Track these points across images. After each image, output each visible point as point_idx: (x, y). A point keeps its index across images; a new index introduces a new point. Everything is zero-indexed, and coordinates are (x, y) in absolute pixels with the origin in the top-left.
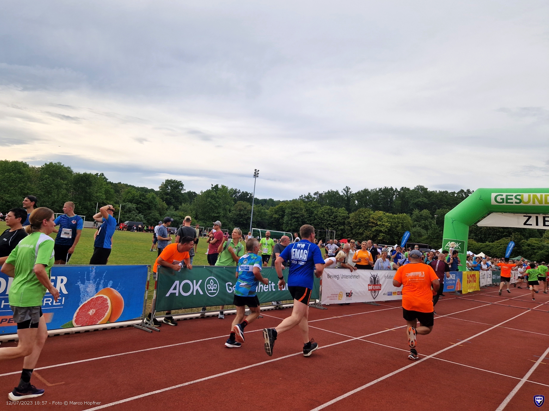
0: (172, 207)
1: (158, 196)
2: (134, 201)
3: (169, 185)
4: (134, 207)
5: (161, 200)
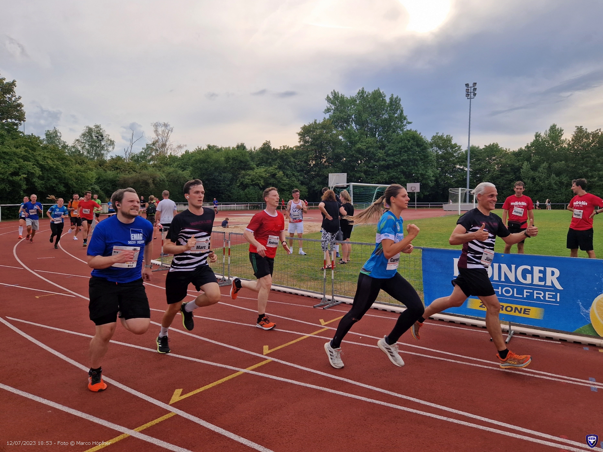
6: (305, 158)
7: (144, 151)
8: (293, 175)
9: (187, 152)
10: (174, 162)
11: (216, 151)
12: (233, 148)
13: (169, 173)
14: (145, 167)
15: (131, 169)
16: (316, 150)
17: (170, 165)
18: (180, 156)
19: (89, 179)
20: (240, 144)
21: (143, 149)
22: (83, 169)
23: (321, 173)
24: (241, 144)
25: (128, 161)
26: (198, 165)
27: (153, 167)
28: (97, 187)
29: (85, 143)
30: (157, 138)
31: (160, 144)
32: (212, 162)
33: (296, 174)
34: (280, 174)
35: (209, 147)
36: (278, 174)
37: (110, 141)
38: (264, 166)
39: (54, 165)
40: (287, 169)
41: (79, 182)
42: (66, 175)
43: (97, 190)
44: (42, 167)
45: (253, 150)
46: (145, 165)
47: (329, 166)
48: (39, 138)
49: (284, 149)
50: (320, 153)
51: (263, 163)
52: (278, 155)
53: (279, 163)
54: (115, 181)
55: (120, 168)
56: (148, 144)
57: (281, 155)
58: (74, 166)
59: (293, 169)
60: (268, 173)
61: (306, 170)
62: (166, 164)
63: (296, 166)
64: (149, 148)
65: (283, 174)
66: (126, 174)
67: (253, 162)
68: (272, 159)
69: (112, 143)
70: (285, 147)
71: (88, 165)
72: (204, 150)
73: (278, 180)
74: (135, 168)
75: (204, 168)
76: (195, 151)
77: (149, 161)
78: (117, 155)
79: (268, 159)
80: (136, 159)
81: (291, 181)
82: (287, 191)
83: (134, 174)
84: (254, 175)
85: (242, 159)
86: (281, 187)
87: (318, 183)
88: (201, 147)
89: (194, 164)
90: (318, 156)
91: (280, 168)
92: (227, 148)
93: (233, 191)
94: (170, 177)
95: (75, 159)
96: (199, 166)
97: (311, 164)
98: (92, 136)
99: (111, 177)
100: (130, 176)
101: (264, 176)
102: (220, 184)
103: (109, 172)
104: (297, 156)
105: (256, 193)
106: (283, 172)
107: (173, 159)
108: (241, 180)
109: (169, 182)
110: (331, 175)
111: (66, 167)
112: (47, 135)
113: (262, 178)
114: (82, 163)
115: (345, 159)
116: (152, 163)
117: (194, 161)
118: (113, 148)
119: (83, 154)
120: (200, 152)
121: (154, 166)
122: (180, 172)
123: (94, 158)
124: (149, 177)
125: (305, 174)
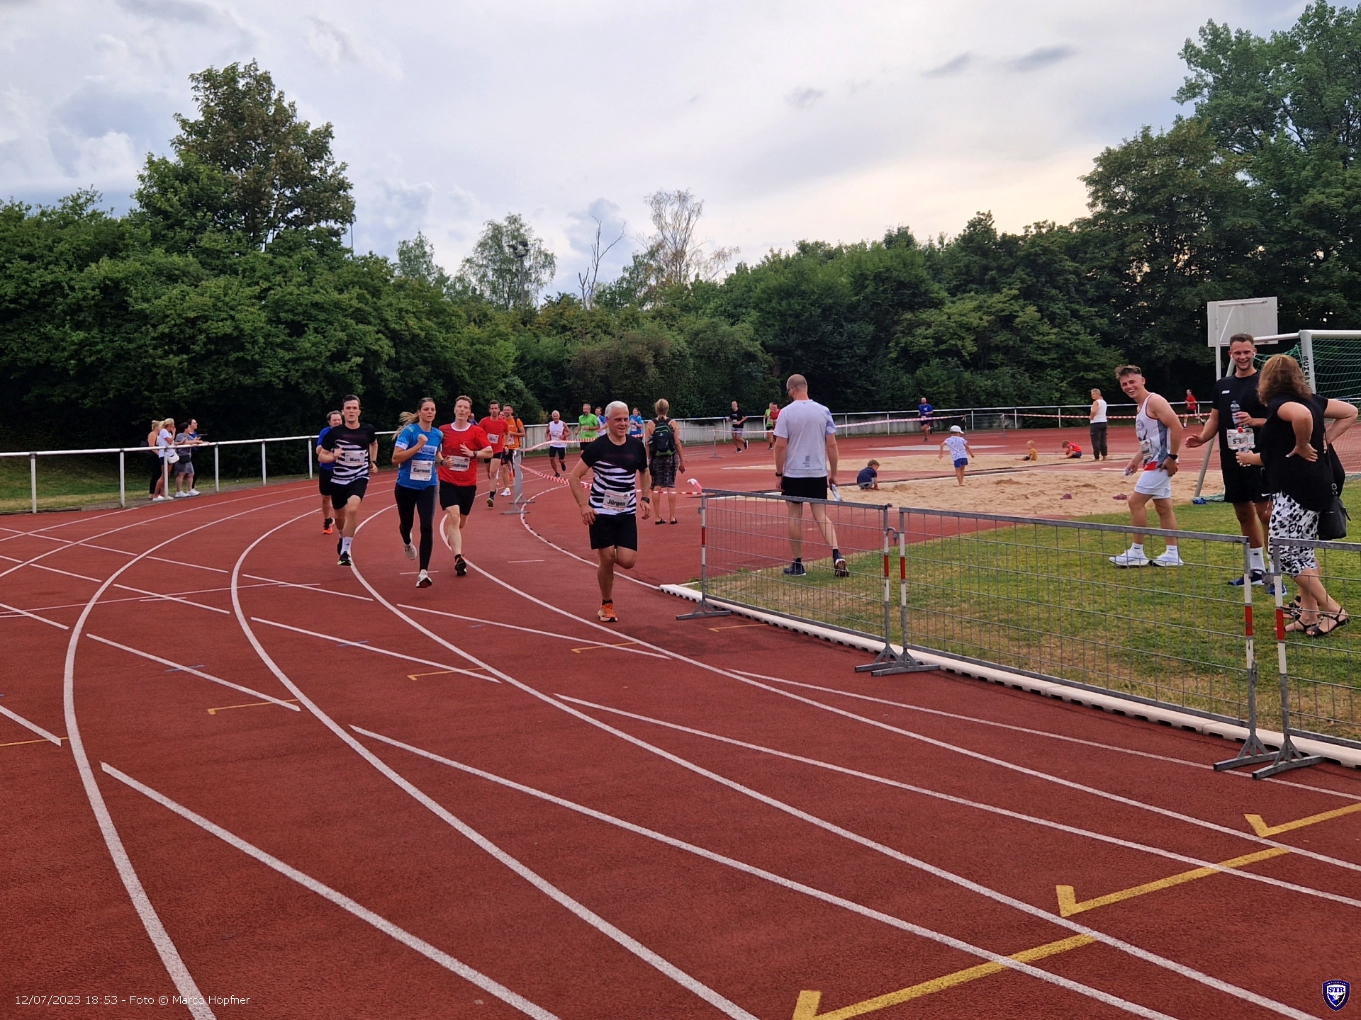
6: (1114, 255)
7: (627, 275)
8: (1075, 314)
9: (741, 269)
10: (708, 301)
11: (823, 258)
12: (876, 247)
13: (697, 334)
14: (633, 320)
15: (599, 327)
16: (1151, 227)
17: (697, 309)
18: (723, 283)
19: (499, 362)
20: (896, 232)
21: (625, 269)
22: (485, 335)
23: (1172, 303)
24: (899, 229)
25: (588, 305)
26: (774, 303)
27: (654, 318)
28: (518, 382)
29: (487, 267)
30: (661, 237)
31: (669, 252)
32: (813, 292)
33: (1084, 310)
34: (1030, 313)
35: (803, 247)
36: (1021, 314)
37: (543, 257)
38: (972, 293)
39: (422, 330)
40: (1053, 299)
41: (478, 369)
42: (448, 355)
43: (519, 388)
44: (394, 336)
45: (937, 245)
46: (633, 315)
47: (1201, 276)
48: (386, 262)
49: (1039, 235)
50: (1169, 236)
51: (967, 282)
52: (1019, 253)
53: (1023, 281)
54: (560, 364)
55: (571, 328)
56: (638, 256)
57: (1029, 255)
58: (465, 330)
59: (1073, 294)
60: (990, 313)
61: (1117, 297)
62: (686, 309)
63: (1083, 285)
64: (640, 265)
65: (1038, 315)
66: (589, 344)
67: (939, 282)
68: (999, 268)
69: (549, 261)
70: (1040, 227)
71: (497, 325)
72: (788, 257)
73: (1023, 333)
74: (608, 325)
75: (791, 312)
76: (763, 262)
77: (642, 304)
78: (562, 292)
79: (986, 269)
80: (612, 299)
81: (1067, 335)
82: (1054, 367)
83: (606, 342)
84: (941, 324)
85: (904, 276)
86: (1035, 357)
87: (1166, 337)
88: (780, 252)
89: (762, 303)
90: (1159, 245)
91: (1028, 294)
92: (856, 248)
93: (879, 376)
94: (698, 346)
95: (467, 312)
96: (778, 307)
97: (1134, 276)
98: (500, 247)
99: (551, 353)
100: (597, 347)
101: (975, 322)
102: (840, 358)
103: (545, 340)
104: (1086, 253)
105: (950, 378)
106: (1038, 306)
107: (704, 290)
108: (903, 340)
109: (697, 357)
110: (1213, 308)
111: (447, 332)
112: (401, 253)
113: (968, 328)
114: (482, 319)
115: (1261, 248)
116: (648, 307)
117: (763, 292)
118: (552, 274)
119: (481, 295)
120: (777, 264)
121: (657, 315)
122: (725, 327)
123: (507, 305)
124: (646, 347)
125: (1118, 308)
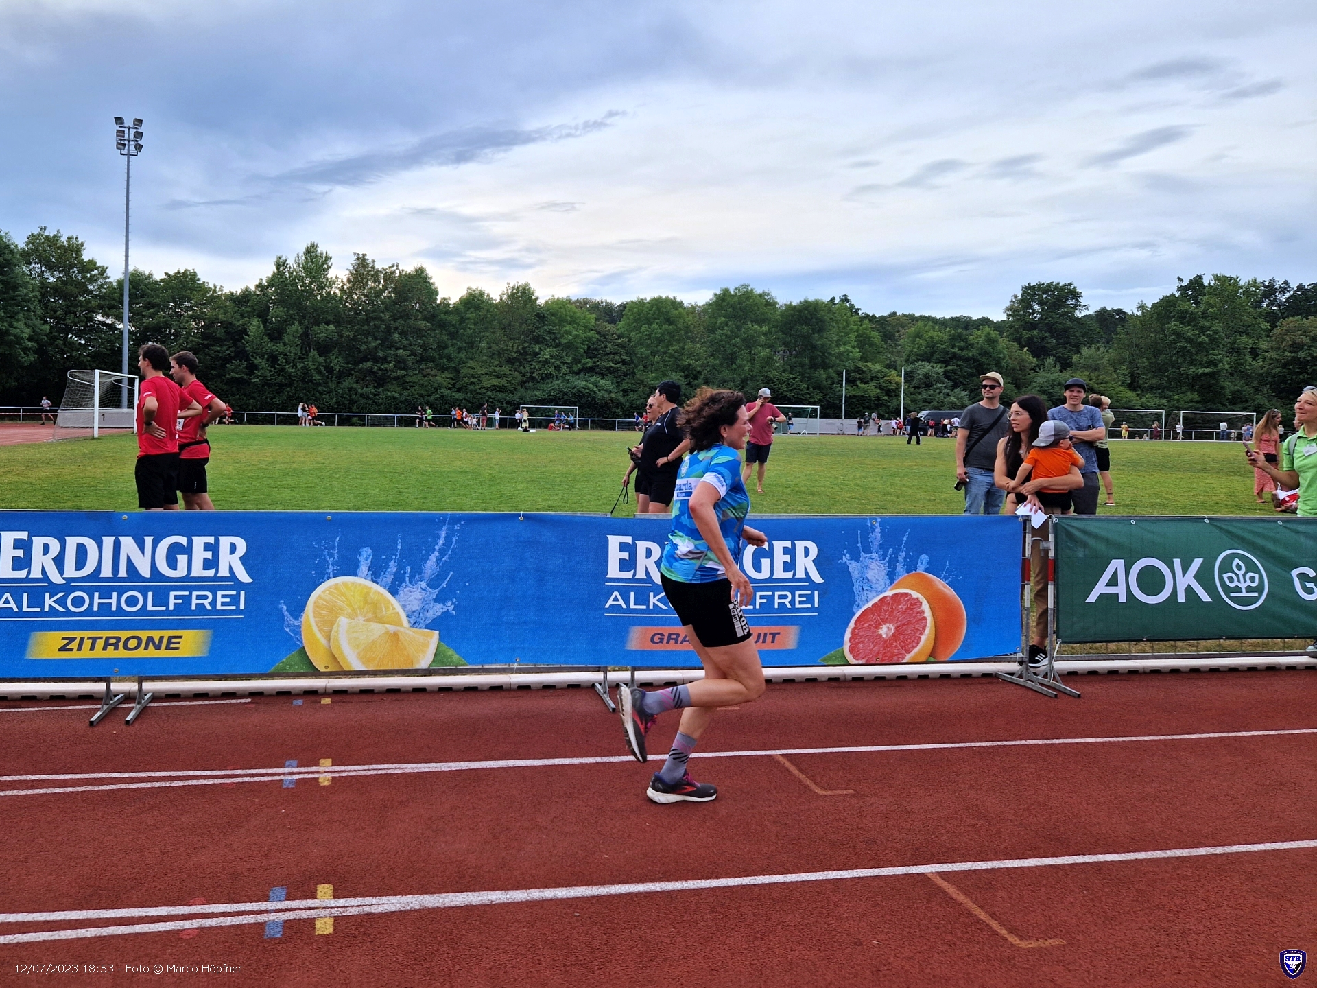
0: (1050, 360)
1: (1005, 334)
2: (936, 356)
3: (1033, 300)
4: (938, 373)
5: (1015, 344)
